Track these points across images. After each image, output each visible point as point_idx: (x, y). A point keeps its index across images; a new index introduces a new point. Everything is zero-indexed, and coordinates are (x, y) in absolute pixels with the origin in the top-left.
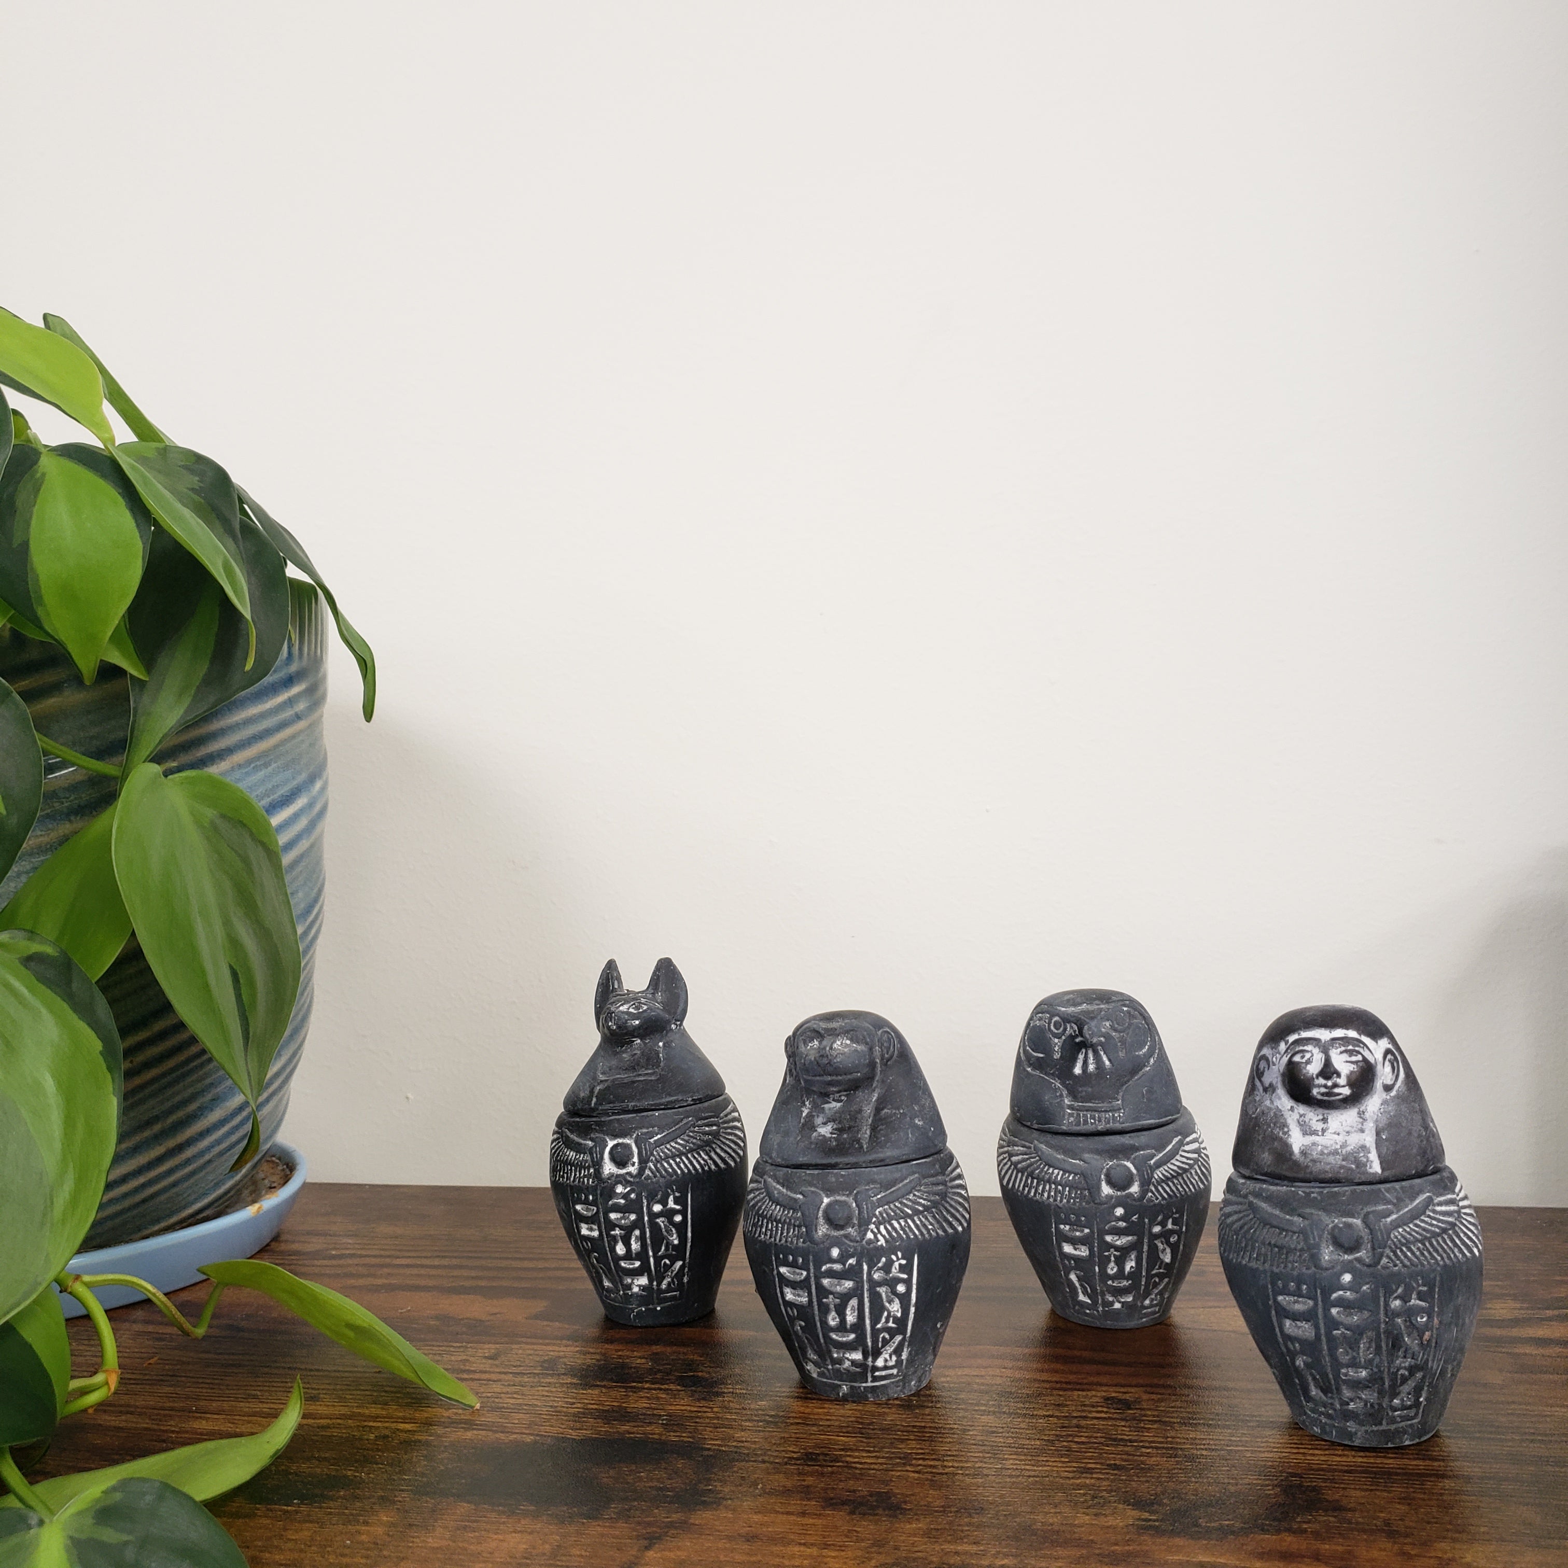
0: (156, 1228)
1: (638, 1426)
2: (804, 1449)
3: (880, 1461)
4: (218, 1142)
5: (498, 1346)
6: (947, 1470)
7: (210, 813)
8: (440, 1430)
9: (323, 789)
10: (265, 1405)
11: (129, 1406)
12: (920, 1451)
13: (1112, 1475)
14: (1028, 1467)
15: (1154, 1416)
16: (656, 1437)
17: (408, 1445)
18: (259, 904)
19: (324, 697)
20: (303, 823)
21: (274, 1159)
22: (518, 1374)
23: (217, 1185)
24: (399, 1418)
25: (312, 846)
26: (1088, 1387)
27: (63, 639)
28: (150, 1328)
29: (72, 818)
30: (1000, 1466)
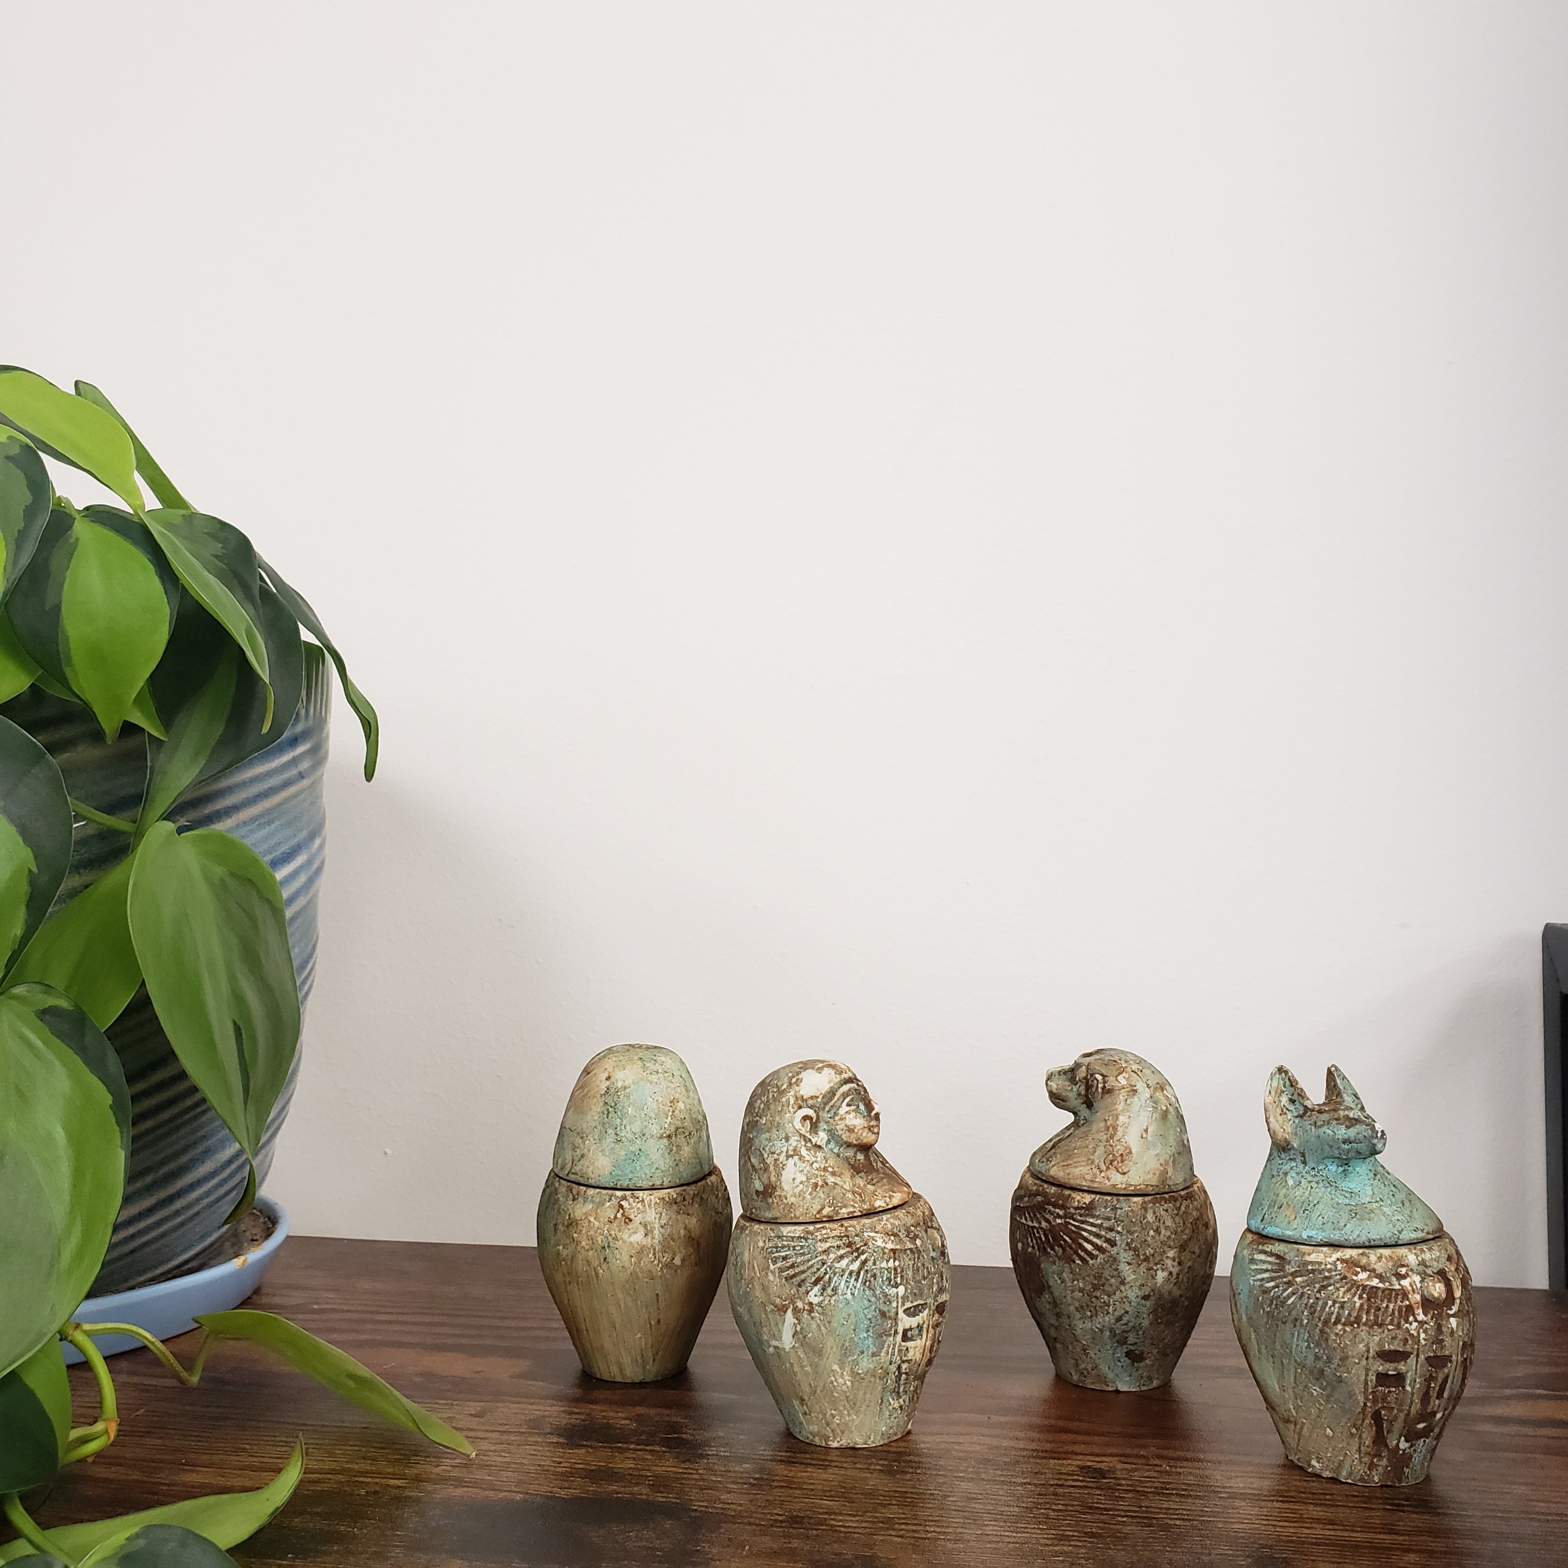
0: (142, 1279)
1: (625, 1487)
2: (790, 1512)
3: (864, 1525)
4: (208, 1194)
5: (483, 1404)
6: (929, 1535)
7: (219, 871)
8: (430, 1487)
9: (321, 847)
10: (256, 1459)
11: (118, 1458)
12: (903, 1516)
13: (1091, 1542)
14: (1006, 1534)
15: (1128, 1485)
16: (644, 1497)
17: (399, 1501)
18: (263, 960)
19: (325, 757)
20: (302, 879)
21: (254, 1211)
22: (504, 1432)
23: (203, 1237)
24: (389, 1474)
25: (309, 903)
26: (1064, 1456)
27: (90, 699)
28: (135, 1379)
29: (82, 871)
30: (980, 1532)
